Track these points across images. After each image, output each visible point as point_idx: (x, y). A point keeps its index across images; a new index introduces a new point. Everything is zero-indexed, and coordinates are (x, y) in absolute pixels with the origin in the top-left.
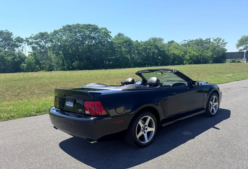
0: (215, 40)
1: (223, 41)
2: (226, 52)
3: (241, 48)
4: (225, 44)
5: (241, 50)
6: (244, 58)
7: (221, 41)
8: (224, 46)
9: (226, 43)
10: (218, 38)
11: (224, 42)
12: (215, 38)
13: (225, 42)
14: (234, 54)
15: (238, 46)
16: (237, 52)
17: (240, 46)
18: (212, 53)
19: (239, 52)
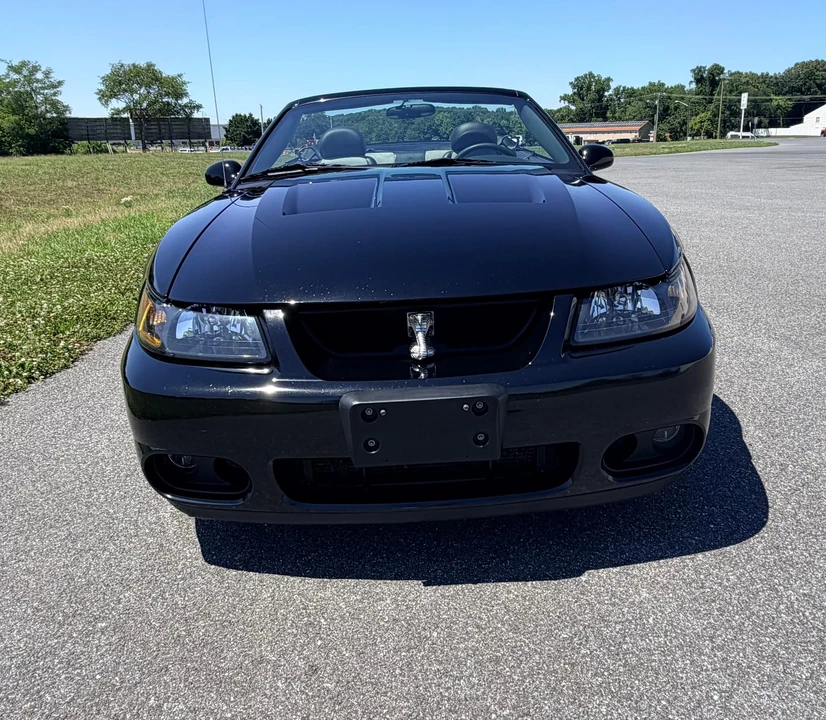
0: (17, 70)
1: (47, 74)
2: (68, 115)
3: (118, 104)
4: (56, 87)
5: (118, 112)
6: (133, 137)
7: (39, 76)
8: (55, 94)
9: (60, 83)
10: (24, 64)
11: (52, 80)
12: (16, 63)
13: (55, 77)
14: (98, 123)
15: (105, 97)
16: (106, 119)
17: (111, 97)
18: (17, 118)
19: (112, 118)
